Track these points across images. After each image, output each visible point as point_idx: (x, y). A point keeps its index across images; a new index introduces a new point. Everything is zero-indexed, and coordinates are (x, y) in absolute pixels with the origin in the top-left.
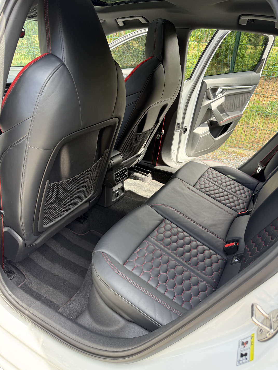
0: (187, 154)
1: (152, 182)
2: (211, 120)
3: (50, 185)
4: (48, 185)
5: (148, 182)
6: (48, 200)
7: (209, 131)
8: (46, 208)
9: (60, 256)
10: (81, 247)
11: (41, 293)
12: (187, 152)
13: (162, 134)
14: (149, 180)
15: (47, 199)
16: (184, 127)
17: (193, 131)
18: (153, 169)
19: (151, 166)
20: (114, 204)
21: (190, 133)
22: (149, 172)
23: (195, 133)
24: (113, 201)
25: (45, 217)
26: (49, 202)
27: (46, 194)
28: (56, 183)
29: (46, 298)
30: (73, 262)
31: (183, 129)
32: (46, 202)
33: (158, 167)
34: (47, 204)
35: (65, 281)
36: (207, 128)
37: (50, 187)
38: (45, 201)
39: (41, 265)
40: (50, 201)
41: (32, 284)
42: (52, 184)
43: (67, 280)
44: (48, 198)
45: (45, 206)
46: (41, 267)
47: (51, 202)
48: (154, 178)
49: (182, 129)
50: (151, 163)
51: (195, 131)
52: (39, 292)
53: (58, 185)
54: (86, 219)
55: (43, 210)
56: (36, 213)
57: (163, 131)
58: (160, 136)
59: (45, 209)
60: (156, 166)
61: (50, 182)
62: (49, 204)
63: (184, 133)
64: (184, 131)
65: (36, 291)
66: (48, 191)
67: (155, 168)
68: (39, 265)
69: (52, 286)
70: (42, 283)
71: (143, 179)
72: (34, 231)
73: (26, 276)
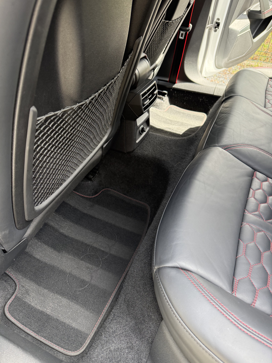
0: (216, 63)
1: (170, 108)
2: (251, 9)
3: (38, 120)
4: (35, 121)
5: (164, 109)
6: (39, 157)
7: (250, 25)
8: (36, 175)
9: (66, 236)
10: (96, 218)
11: (48, 311)
12: (216, 61)
13: (189, 30)
14: (166, 106)
15: (36, 156)
16: (215, 20)
17: (229, 26)
18: (172, 89)
19: (168, 85)
20: (138, 146)
21: (224, 30)
22: (165, 94)
23: (232, 30)
24: (137, 142)
25: (36, 193)
26: (41, 161)
27: (33, 143)
28: (52, 113)
29: (58, 320)
30: (89, 245)
31: (214, 23)
32: (35, 163)
33: (179, 85)
34: (37, 166)
35: (83, 282)
36: (247, 22)
37: (40, 127)
38: (33, 159)
39: (38, 257)
40: (43, 159)
41: (29, 294)
42: (44, 117)
43: (87, 280)
44: (38, 153)
45: (34, 172)
46: (38, 260)
47: (46, 160)
48: (172, 102)
49: (212, 23)
50: (168, 80)
51: (232, 26)
52: (44, 310)
53: (58, 121)
54: (96, 173)
55: (31, 179)
56: (16, 191)
57: (191, 25)
58: (186, 34)
59: (35, 177)
60: (174, 83)
61: (40, 114)
62: (42, 165)
63: (216, 31)
64: (215, 28)
65: (38, 307)
66: (36, 137)
67: (173, 87)
68: (34, 258)
69: (62, 294)
70: (46, 291)
71: (159, 105)
72: (18, 223)
73: (16, 282)
